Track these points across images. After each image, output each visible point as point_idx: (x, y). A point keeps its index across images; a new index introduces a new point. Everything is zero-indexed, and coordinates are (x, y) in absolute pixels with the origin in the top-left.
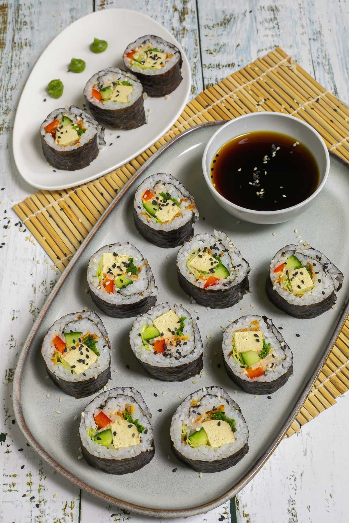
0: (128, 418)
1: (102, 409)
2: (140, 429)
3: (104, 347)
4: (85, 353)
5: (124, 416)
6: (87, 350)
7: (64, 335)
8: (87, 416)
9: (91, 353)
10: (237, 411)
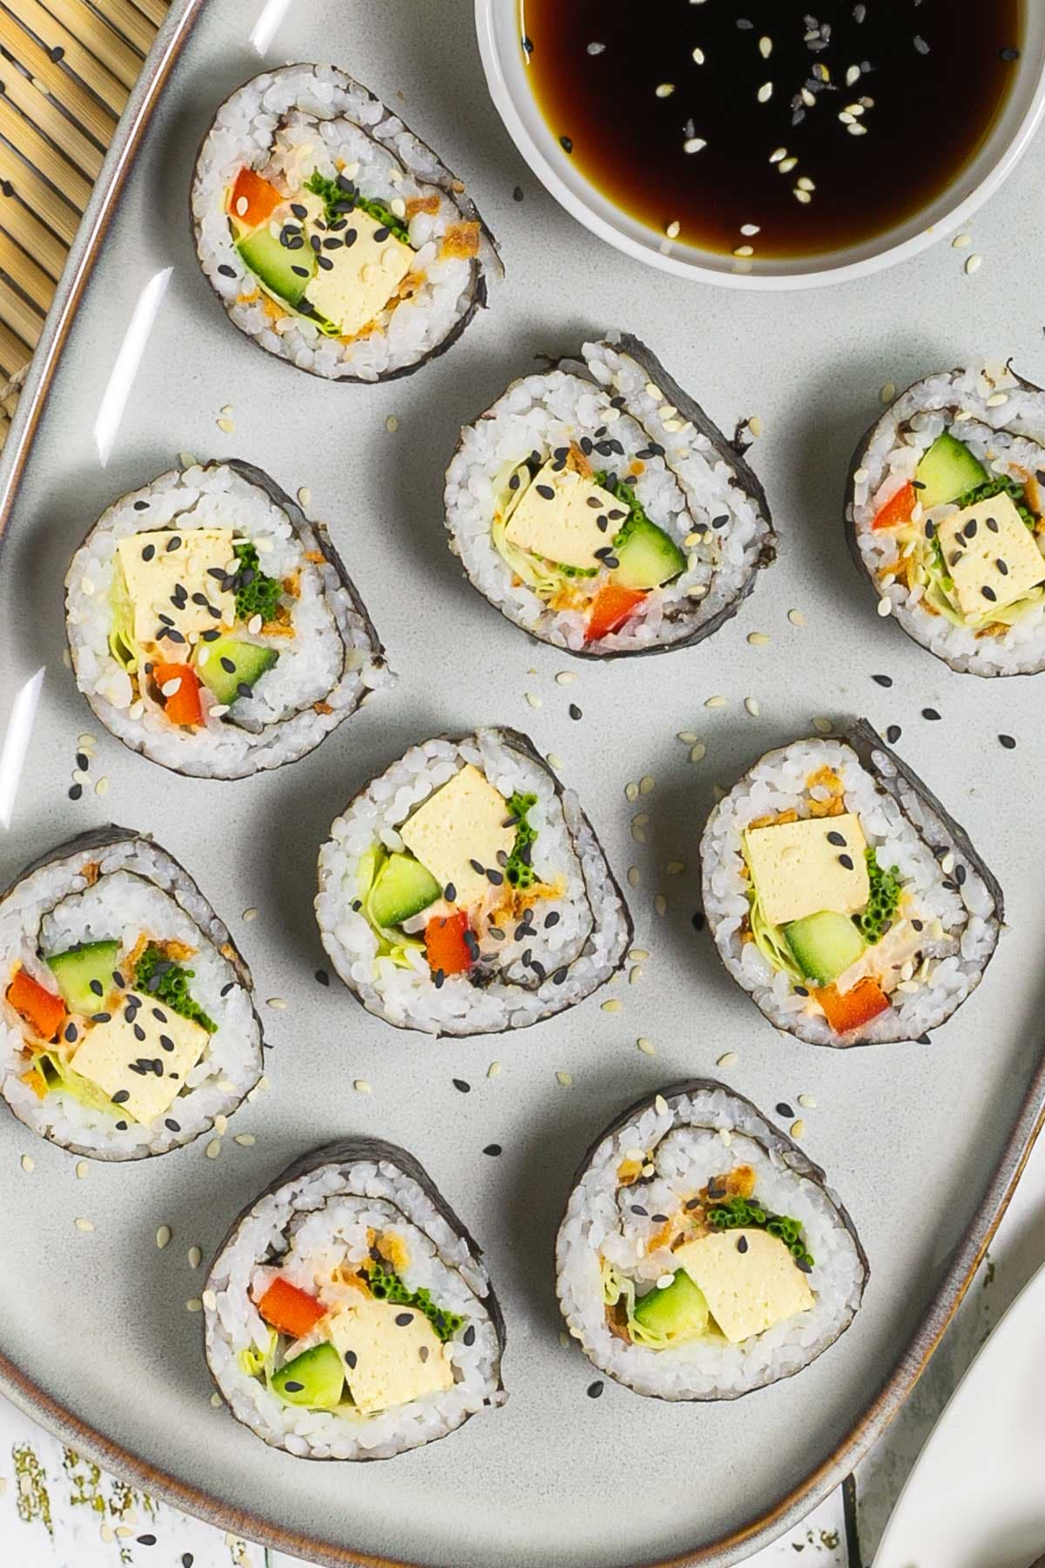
0: (389, 1290)
1: (280, 1265)
2: (443, 1325)
3: (224, 992)
4: (153, 1028)
5: (369, 1284)
6: (158, 1014)
7: (46, 966)
8: (223, 1303)
9: (178, 1027)
10: (806, 1184)
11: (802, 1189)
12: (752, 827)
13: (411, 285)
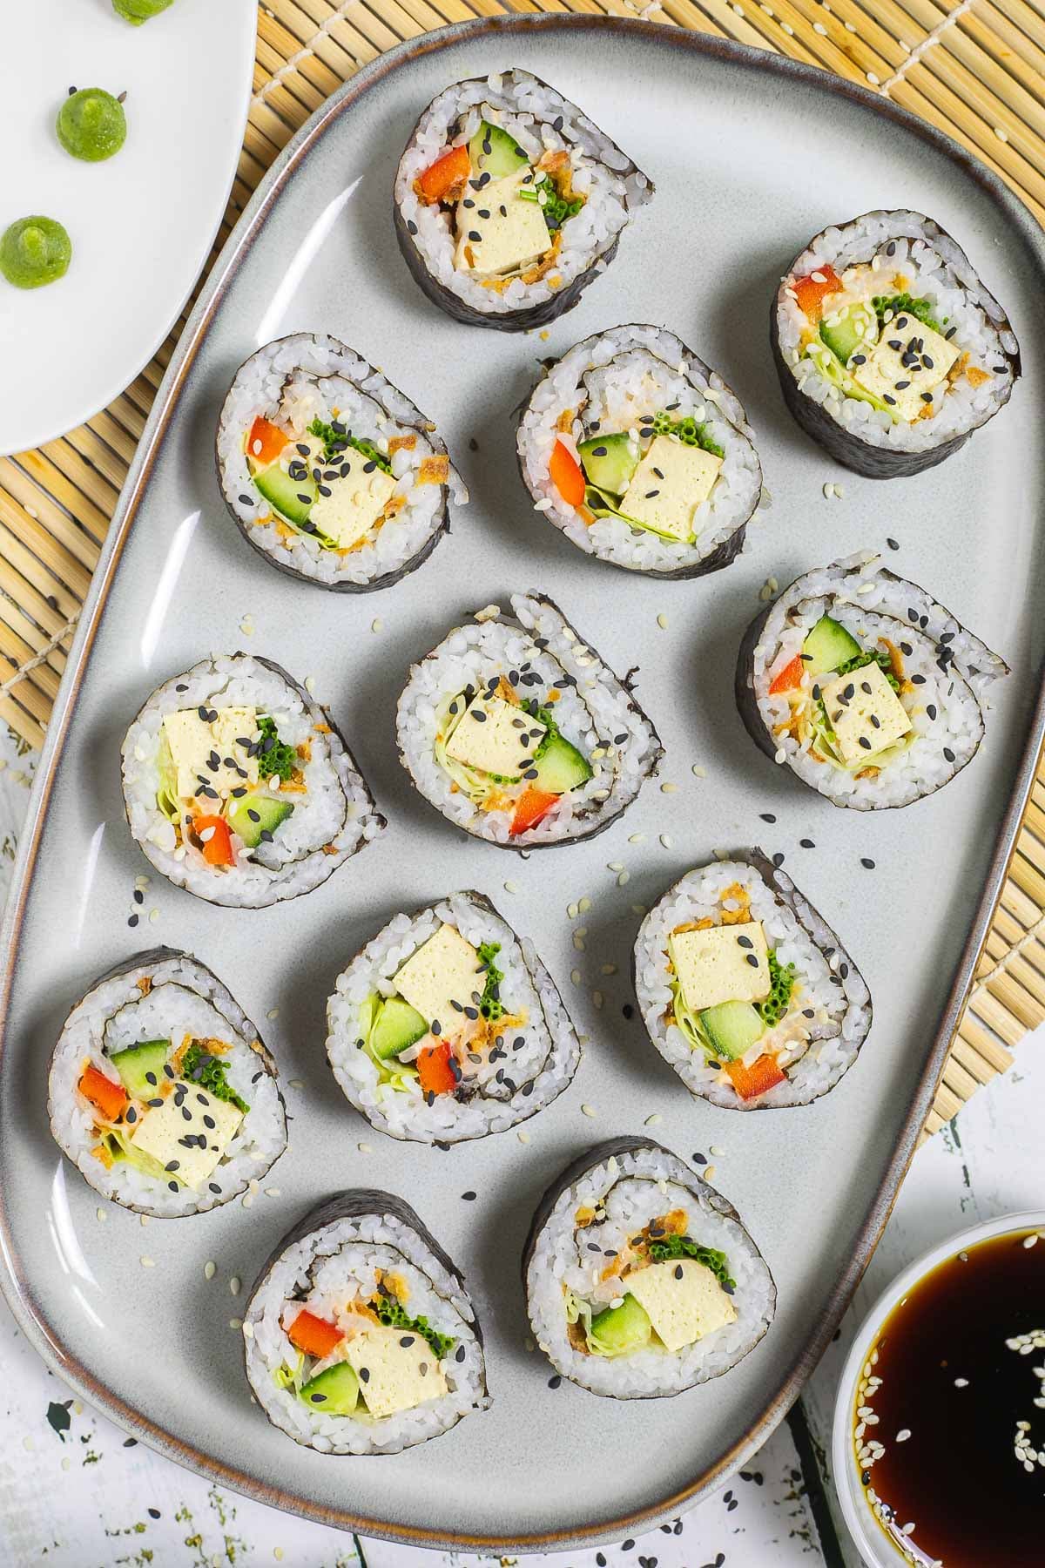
0: (393, 1318)
1: (305, 1300)
2: (437, 1345)
3: (255, 1079)
4: (198, 1111)
5: (377, 1314)
6: (201, 1098)
7: (109, 1061)
8: (261, 1332)
9: (219, 1109)
10: (728, 1222)
11: (725, 1226)
12: (677, 931)
13: (394, 508)
